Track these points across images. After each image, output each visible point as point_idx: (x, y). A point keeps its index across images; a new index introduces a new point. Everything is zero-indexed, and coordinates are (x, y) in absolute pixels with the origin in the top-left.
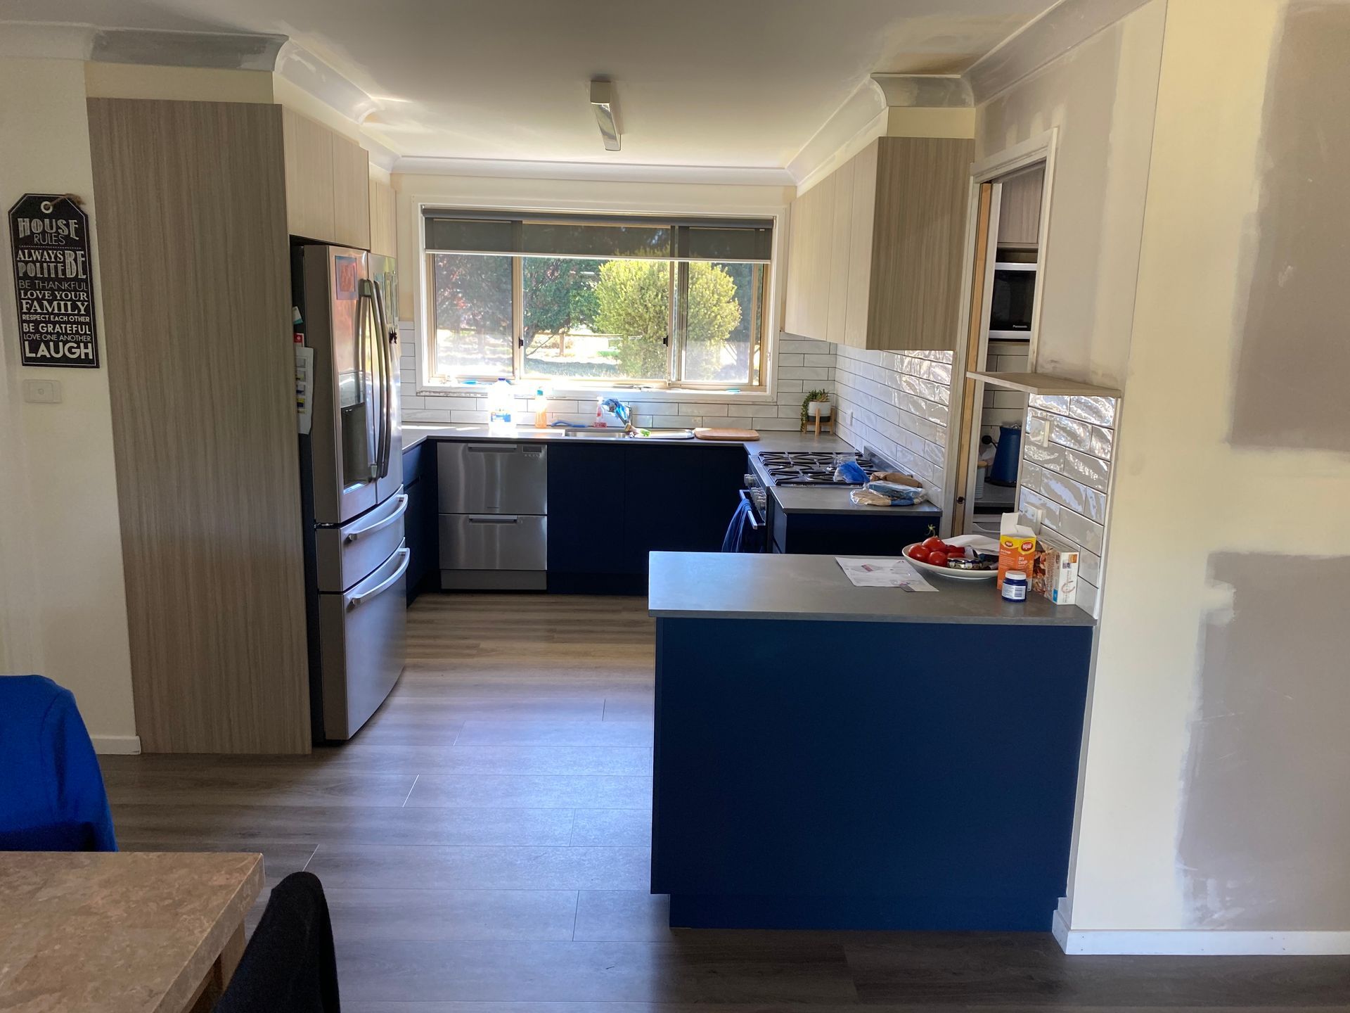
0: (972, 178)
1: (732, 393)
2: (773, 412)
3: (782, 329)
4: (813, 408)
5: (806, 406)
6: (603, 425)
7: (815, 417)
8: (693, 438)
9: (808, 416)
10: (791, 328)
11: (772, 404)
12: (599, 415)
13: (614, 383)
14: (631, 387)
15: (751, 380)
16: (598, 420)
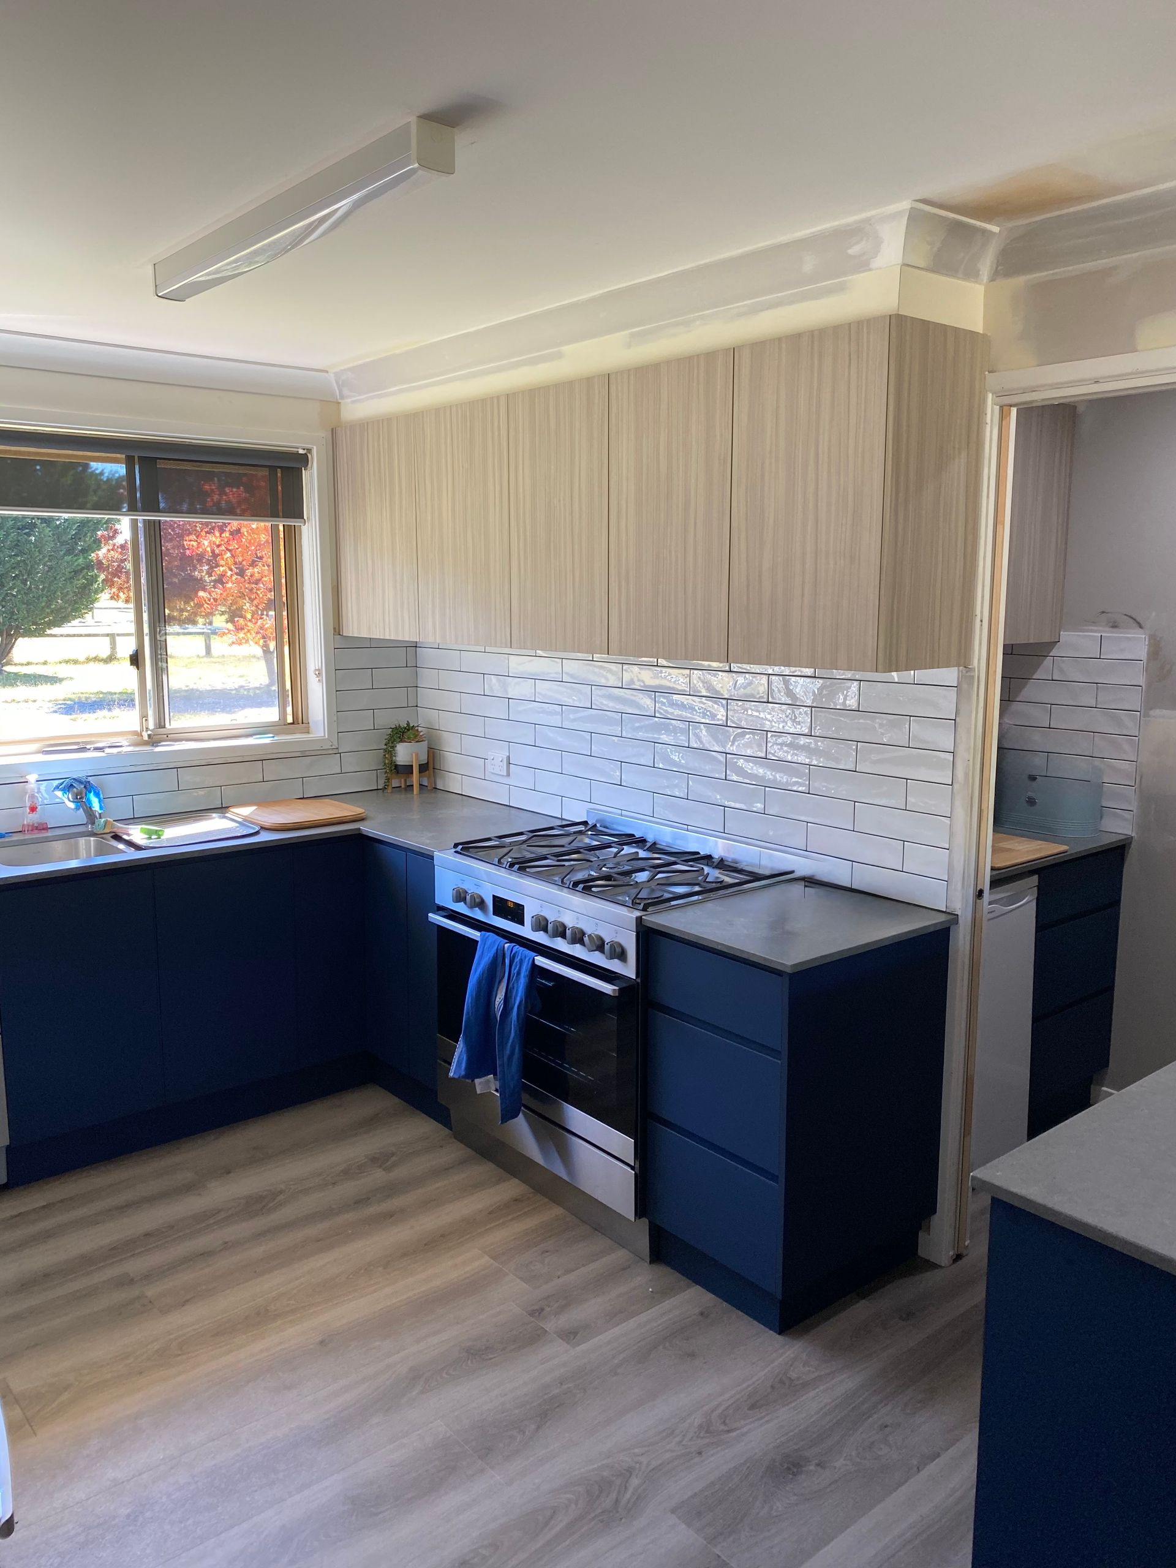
0: (990, 396)
1: (266, 740)
2: (332, 765)
3: (337, 630)
4: (404, 753)
5: (390, 751)
6: (42, 827)
7: (412, 766)
8: (257, 833)
9: (396, 766)
10: (355, 627)
11: (331, 752)
12: (33, 809)
13: (42, 744)
14: (83, 750)
15: (283, 714)
16: (31, 818)
